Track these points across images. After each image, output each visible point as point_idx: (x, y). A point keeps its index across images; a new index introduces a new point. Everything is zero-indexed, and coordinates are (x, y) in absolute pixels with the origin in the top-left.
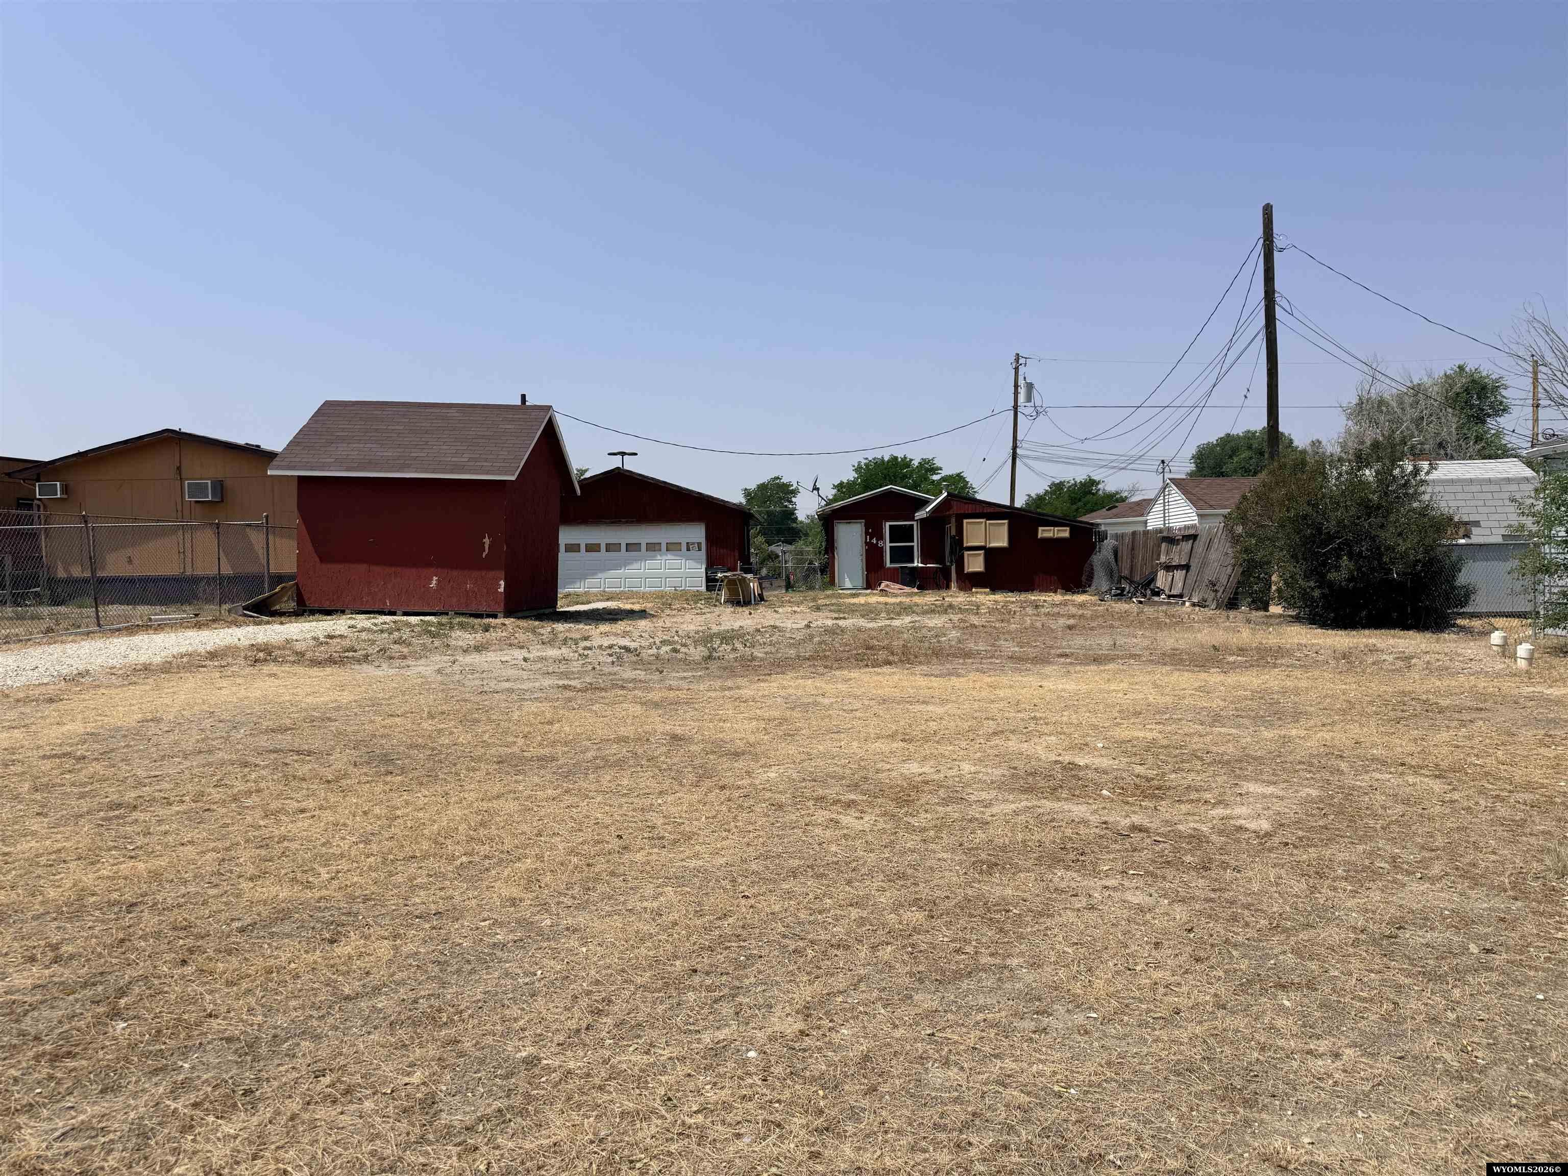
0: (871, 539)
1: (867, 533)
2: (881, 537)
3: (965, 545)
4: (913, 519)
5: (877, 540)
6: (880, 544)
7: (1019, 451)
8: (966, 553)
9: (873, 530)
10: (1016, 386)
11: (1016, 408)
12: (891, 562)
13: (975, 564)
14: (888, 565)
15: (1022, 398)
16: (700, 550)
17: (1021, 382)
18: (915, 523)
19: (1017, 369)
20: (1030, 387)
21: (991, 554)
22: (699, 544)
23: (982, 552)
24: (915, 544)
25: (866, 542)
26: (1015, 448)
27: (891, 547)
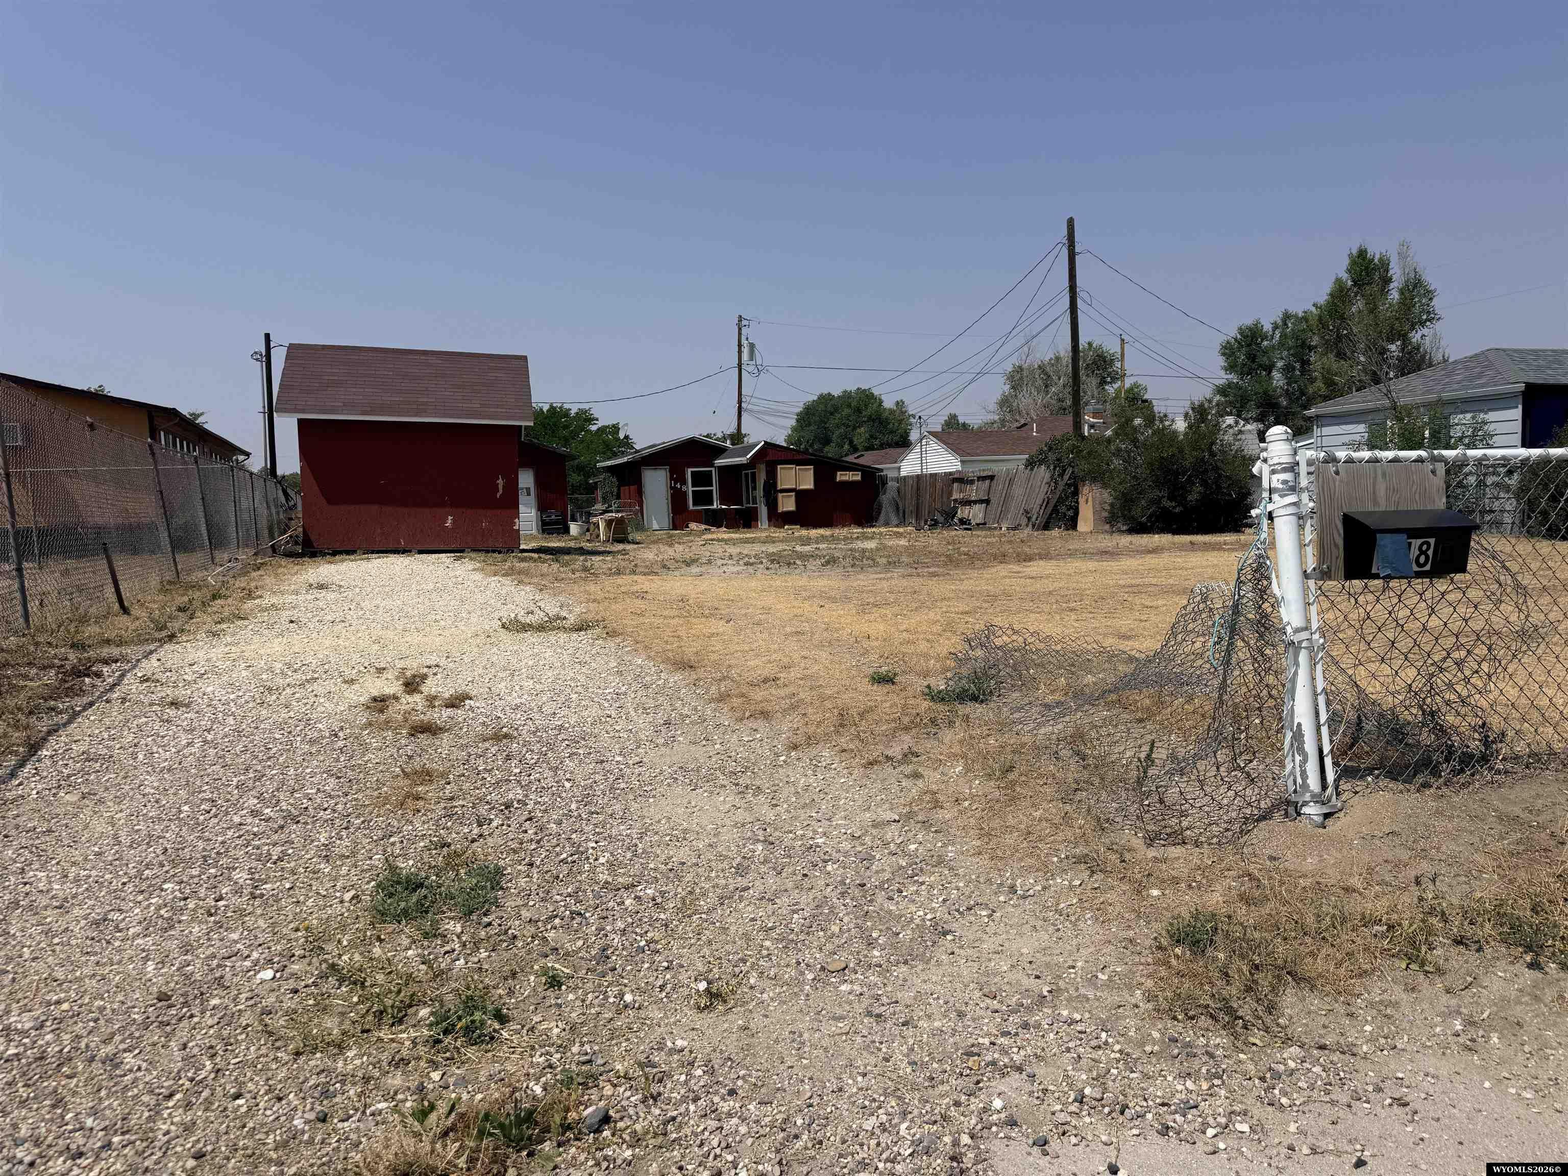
0: (675, 484)
1: (671, 478)
2: (684, 482)
3: (779, 488)
4: (712, 465)
5: (681, 485)
6: (684, 488)
7: (743, 405)
8: (780, 495)
9: (677, 476)
10: (740, 345)
11: (740, 366)
12: (694, 505)
13: (787, 504)
14: (691, 507)
15: (745, 356)
16: (529, 494)
17: (744, 342)
18: (713, 469)
19: (740, 329)
20: (752, 346)
21: (801, 495)
22: (528, 489)
23: (793, 494)
24: (714, 488)
25: (671, 487)
26: (740, 402)
27: (693, 491)
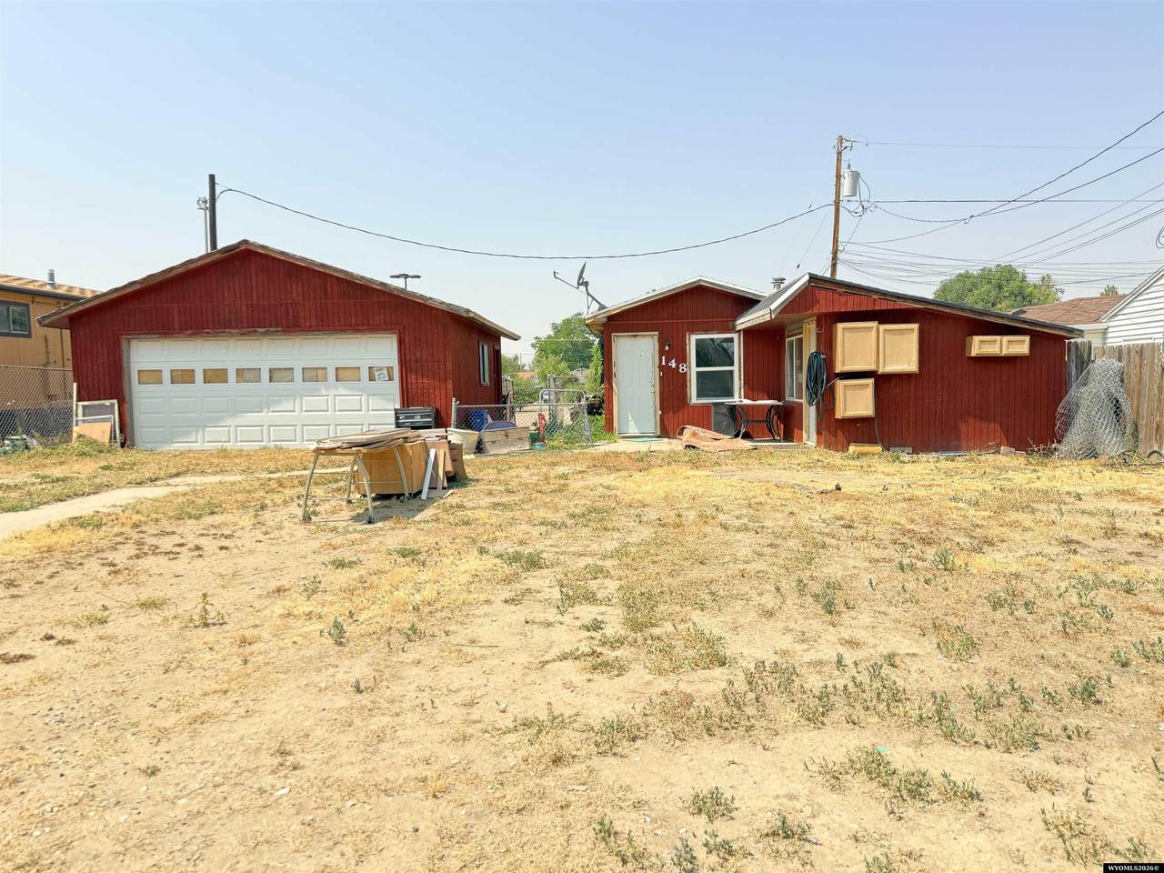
0: (668, 361)
1: (662, 352)
2: (682, 358)
3: (839, 368)
4: (733, 330)
5: (678, 364)
6: (682, 368)
7: (840, 255)
8: (841, 385)
9: (671, 349)
10: (838, 176)
11: (837, 204)
12: (699, 396)
13: (856, 401)
14: (694, 399)
15: (846, 190)
16: (391, 379)
17: (845, 172)
18: (735, 336)
19: (839, 153)
20: (856, 176)
21: (884, 383)
22: (390, 369)
23: (871, 381)
24: (735, 368)
25: (661, 367)
26: (835, 252)
27: (698, 373)
